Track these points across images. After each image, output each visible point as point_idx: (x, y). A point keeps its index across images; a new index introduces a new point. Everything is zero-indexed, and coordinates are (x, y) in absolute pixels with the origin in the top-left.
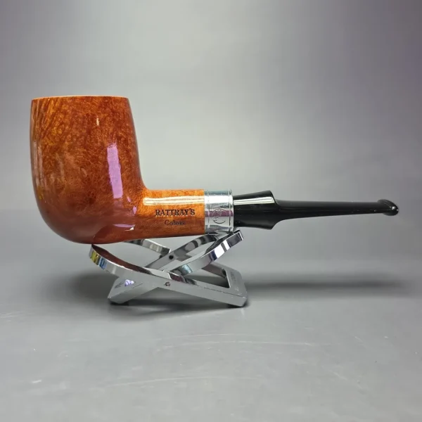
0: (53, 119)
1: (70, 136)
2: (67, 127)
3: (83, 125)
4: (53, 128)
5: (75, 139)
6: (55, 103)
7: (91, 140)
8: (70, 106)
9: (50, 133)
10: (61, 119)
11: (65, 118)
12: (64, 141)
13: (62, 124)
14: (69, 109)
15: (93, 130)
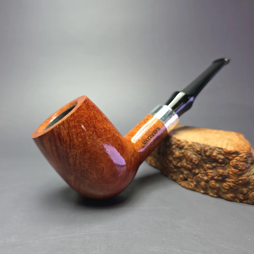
0: (70, 136)
1: (87, 137)
2: (82, 134)
3: (89, 126)
4: (74, 141)
5: (91, 137)
6: (64, 126)
7: (99, 131)
8: (74, 120)
9: (74, 145)
10: (75, 132)
11: (76, 129)
12: (87, 143)
13: (77, 135)
14: (75, 123)
15: (95, 124)
